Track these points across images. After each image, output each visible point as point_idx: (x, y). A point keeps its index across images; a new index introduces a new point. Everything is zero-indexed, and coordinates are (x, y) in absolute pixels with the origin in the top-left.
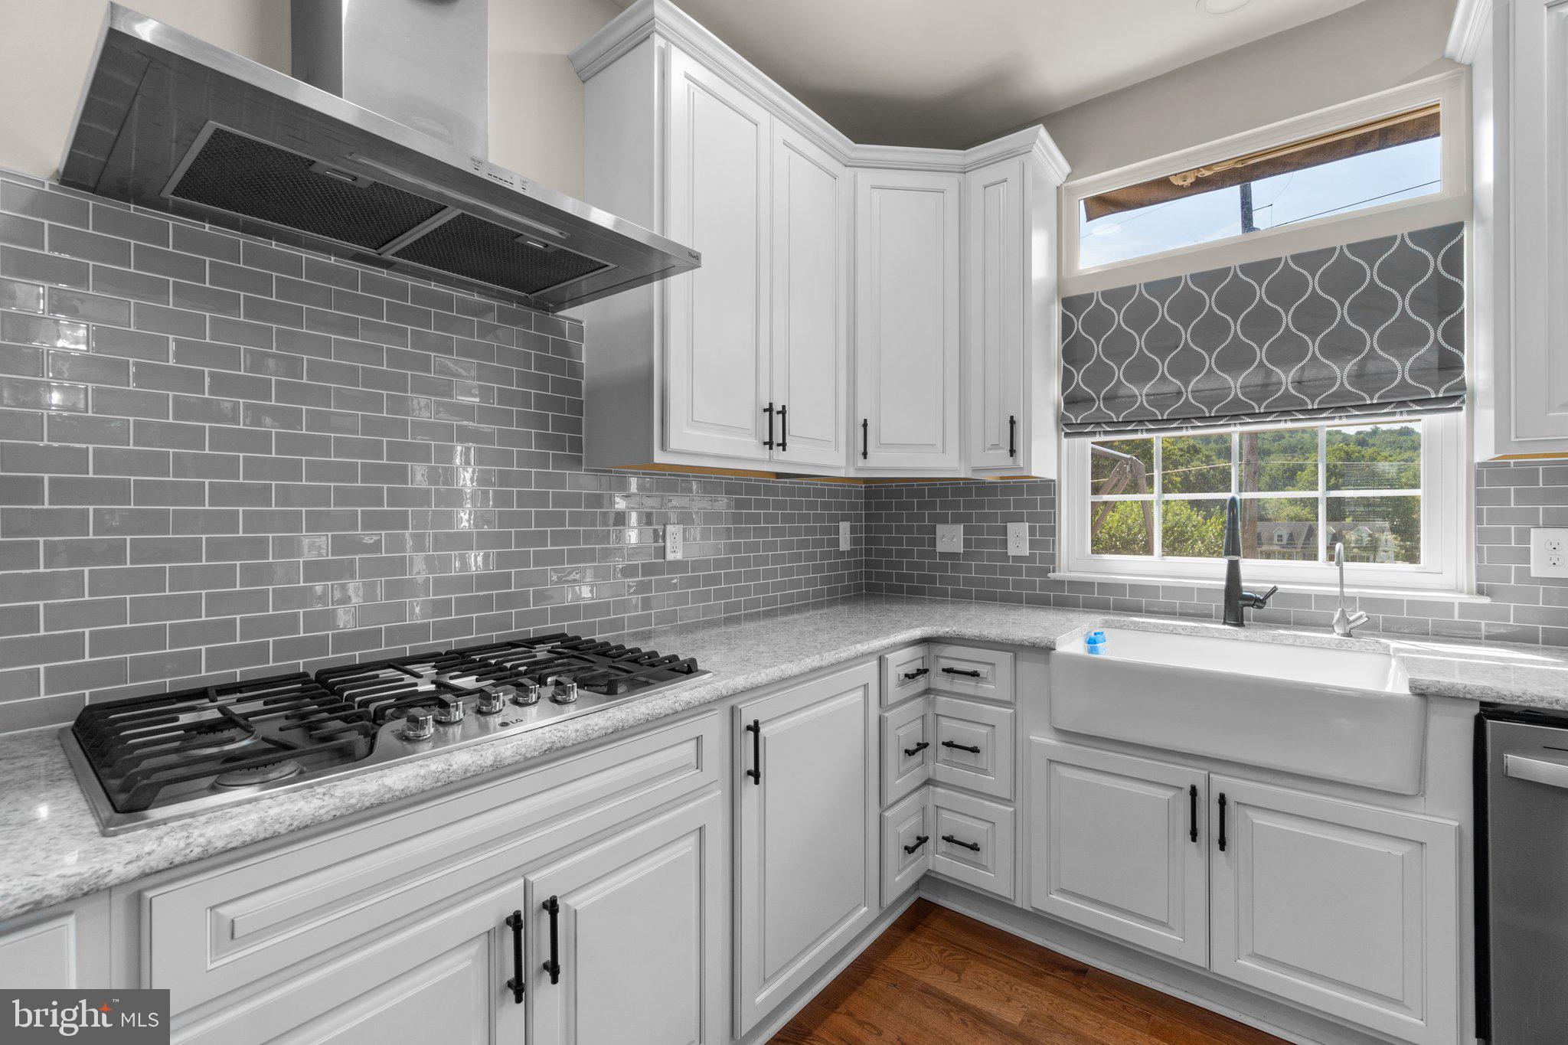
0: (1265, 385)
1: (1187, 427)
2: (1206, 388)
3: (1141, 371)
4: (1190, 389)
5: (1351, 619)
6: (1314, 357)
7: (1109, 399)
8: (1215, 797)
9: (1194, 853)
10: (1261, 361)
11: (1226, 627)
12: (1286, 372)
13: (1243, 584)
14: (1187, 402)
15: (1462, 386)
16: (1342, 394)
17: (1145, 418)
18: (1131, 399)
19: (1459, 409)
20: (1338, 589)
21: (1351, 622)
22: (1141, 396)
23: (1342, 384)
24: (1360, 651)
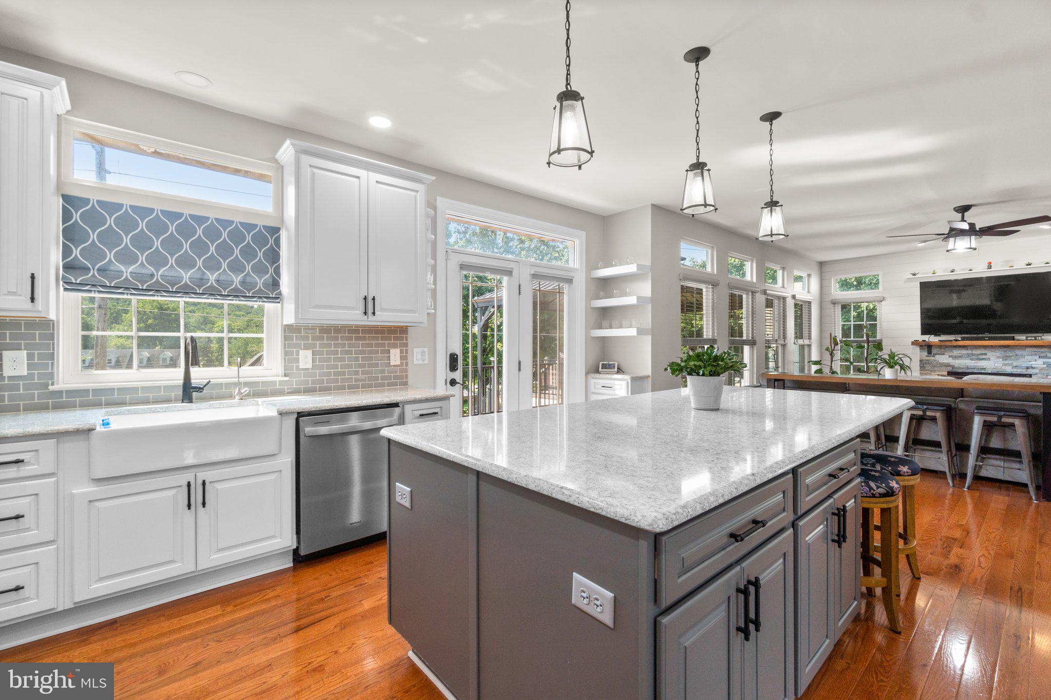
0: (201, 279)
1: (158, 295)
2: (169, 275)
3: (126, 257)
4: (160, 273)
5: (242, 392)
6: (224, 270)
7: (101, 270)
8: (200, 482)
9: (189, 515)
10: (199, 266)
11: (184, 404)
12: (212, 275)
13: (192, 381)
14: (157, 281)
15: (280, 293)
16: (236, 289)
17: (131, 287)
18: (119, 273)
19: (279, 302)
20: (237, 379)
21: (242, 394)
22: (127, 272)
23: (236, 285)
24: (247, 405)
